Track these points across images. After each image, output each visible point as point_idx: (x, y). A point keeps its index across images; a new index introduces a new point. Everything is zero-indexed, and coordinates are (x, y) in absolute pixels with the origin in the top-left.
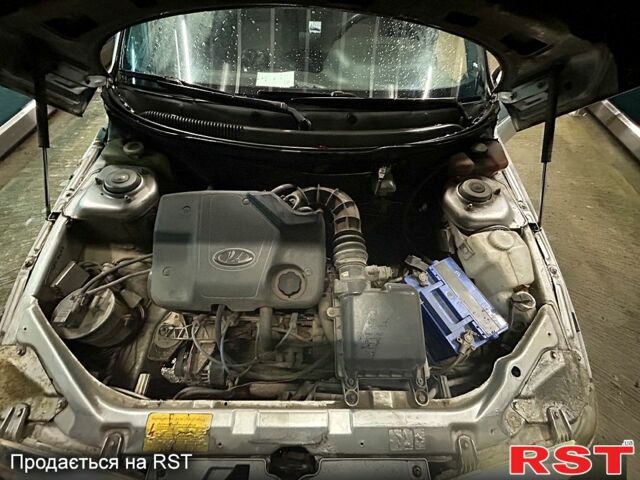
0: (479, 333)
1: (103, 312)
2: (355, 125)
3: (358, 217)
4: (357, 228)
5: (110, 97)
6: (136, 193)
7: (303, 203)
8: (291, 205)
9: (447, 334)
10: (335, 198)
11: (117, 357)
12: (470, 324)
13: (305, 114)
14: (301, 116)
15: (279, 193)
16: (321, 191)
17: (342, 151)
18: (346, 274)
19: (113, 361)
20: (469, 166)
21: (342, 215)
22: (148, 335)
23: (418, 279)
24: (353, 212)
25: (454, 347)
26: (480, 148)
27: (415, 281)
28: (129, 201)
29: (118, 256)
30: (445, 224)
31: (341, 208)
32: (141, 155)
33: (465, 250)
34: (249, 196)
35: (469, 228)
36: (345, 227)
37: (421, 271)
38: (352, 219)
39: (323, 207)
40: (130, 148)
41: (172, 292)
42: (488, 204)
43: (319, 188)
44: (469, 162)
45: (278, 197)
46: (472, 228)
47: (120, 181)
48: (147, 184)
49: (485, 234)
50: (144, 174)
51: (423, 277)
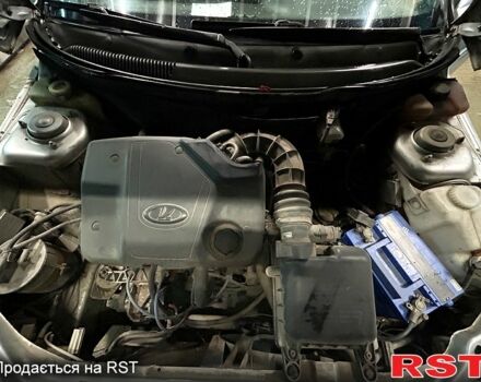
0: (431, 300)
1: (34, 265)
2: (301, 61)
3: (302, 168)
4: (301, 181)
5: (35, 32)
6: (64, 137)
7: (242, 152)
8: (228, 153)
9: (395, 298)
10: (276, 146)
11: (60, 299)
12: (422, 290)
13: (245, 48)
14: (239, 51)
15: (215, 141)
16: (261, 138)
17: (287, 92)
18: (289, 235)
19: (55, 303)
20: (427, 110)
21: (284, 166)
22: (90, 275)
23: (361, 234)
24: (297, 162)
25: (402, 312)
26: (441, 88)
27: (358, 236)
28: (55, 147)
29: (54, 202)
30: (393, 175)
31: (284, 157)
32: (68, 96)
33: (416, 205)
34: (182, 144)
35: (424, 182)
36: (287, 180)
37: (365, 226)
38: (295, 171)
39: (263, 156)
40: (55, 88)
41: (102, 249)
42: (449, 155)
43: (260, 134)
44: (428, 105)
45: (214, 146)
46: (426, 181)
47: (44, 125)
48: (75, 128)
49: (444, 189)
50: (72, 116)
51: (368, 232)
